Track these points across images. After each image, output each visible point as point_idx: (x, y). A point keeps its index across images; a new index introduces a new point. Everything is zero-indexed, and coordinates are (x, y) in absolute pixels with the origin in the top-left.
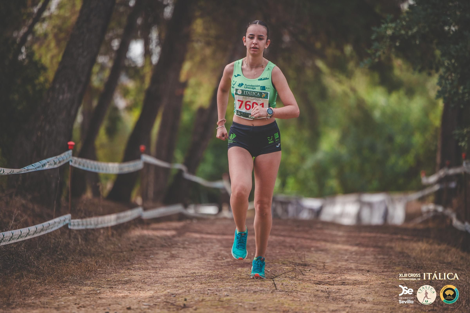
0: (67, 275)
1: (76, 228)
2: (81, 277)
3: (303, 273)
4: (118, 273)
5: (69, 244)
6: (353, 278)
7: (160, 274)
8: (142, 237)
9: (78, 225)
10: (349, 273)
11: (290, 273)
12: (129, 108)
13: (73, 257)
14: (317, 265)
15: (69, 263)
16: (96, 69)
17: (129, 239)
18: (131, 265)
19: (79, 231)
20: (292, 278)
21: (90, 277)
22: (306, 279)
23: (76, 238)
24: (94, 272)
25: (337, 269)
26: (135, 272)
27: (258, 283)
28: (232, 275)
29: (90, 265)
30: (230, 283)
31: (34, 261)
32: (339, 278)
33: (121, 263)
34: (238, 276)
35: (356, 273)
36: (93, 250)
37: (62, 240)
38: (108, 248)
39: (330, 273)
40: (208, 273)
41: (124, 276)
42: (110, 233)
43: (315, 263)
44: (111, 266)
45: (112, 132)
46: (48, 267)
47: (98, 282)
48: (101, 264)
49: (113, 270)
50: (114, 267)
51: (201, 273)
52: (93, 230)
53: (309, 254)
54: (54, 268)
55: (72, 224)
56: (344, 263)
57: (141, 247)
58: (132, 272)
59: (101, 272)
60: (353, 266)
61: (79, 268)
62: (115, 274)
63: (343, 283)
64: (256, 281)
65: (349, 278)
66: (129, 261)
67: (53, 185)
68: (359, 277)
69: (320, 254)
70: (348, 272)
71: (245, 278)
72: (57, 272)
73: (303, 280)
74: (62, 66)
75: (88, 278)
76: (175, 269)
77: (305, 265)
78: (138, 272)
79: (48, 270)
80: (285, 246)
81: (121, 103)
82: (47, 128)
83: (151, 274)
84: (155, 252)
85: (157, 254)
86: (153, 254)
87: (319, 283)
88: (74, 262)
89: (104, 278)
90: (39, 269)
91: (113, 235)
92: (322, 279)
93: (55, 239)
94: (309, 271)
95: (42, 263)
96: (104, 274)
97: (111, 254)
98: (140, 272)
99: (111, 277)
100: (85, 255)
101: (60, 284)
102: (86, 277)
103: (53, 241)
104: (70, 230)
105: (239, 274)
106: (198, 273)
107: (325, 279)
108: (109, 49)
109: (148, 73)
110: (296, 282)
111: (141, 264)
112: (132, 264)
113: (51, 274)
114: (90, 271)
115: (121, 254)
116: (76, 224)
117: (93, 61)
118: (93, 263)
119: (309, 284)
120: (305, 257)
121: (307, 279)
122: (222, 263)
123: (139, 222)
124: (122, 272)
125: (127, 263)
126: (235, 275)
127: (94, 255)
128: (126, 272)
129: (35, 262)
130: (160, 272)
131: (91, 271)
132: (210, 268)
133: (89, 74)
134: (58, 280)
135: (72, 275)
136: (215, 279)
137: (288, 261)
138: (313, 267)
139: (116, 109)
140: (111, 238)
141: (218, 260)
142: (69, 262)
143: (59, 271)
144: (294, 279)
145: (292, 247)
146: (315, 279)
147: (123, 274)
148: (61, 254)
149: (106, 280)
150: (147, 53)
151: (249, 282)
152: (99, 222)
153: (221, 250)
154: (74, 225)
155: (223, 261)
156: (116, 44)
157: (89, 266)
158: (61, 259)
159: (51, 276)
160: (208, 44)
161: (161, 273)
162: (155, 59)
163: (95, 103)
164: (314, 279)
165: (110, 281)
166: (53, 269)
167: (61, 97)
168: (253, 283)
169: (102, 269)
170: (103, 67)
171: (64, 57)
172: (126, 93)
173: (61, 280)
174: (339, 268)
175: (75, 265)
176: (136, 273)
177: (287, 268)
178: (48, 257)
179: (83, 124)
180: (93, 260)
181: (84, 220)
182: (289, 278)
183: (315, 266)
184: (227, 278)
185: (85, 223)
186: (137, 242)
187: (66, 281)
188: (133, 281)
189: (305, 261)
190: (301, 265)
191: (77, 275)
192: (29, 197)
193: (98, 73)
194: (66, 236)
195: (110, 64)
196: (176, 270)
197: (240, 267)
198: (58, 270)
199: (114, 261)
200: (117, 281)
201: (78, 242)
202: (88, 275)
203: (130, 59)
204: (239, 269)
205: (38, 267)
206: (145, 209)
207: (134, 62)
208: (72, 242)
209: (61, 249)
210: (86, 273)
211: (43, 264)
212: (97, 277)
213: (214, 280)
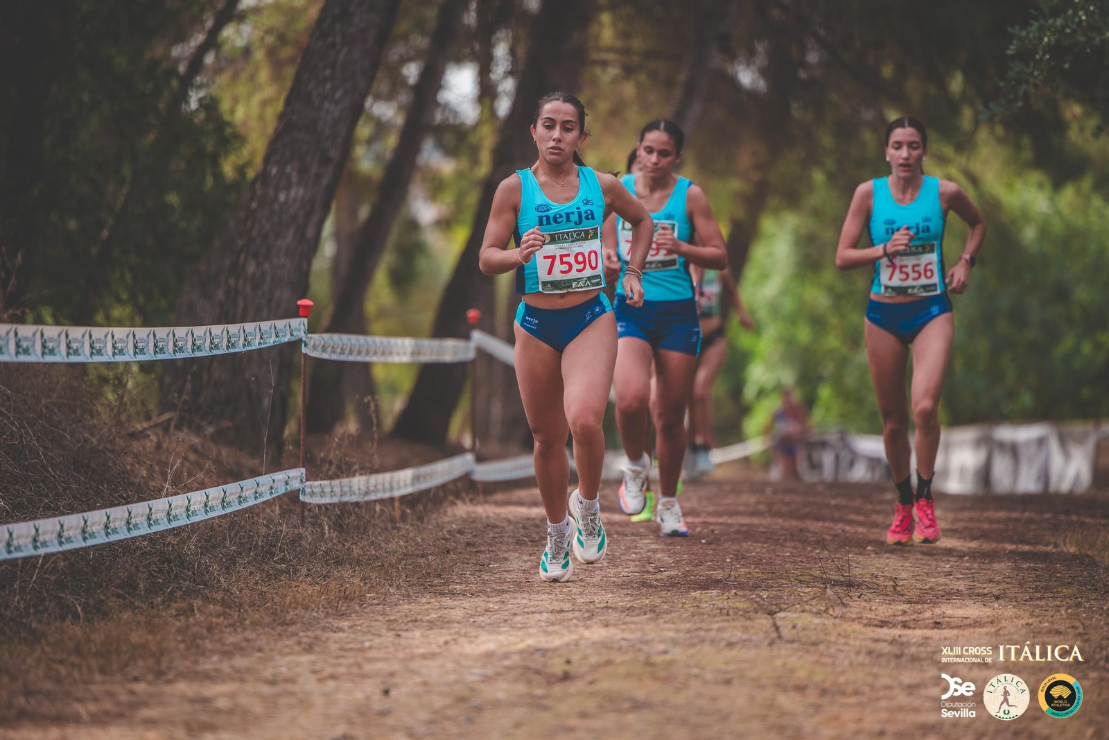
0: (296, 608)
1: (316, 500)
2: (327, 613)
3: (845, 602)
4: (413, 604)
5: (300, 537)
6: (961, 613)
7: (511, 606)
8: (471, 521)
9: (323, 493)
10: (951, 601)
11: (814, 602)
12: (445, 224)
13: (311, 567)
14: (879, 585)
15: (301, 582)
16: (364, 130)
17: (440, 527)
18: (444, 584)
19: (326, 508)
20: (818, 613)
21: (348, 612)
22: (851, 615)
23: (317, 524)
24: (358, 602)
25: (927, 593)
26: (454, 600)
27: (737, 624)
28: (680, 606)
29: (348, 585)
30: (674, 623)
31: (219, 576)
32: (928, 614)
33: (421, 580)
34: (692, 609)
35: (968, 602)
36: (357, 551)
37: (284, 528)
38: (392, 546)
39: (910, 602)
40: (622, 602)
41: (427, 610)
42: (397, 514)
43: (875, 580)
44: (398, 587)
45: (403, 279)
46: (253, 590)
47: (366, 624)
48: (374, 584)
49: (403, 596)
50: (406, 590)
51: (607, 602)
52: (357, 504)
53: (861, 558)
54: (265, 592)
55: (308, 490)
56: (942, 580)
57: (468, 544)
58: (447, 601)
59: (374, 601)
60: (962, 586)
61: (323, 593)
62: (406, 606)
63: (937, 625)
64: (733, 620)
65: (951, 613)
66: (439, 576)
67: (266, 402)
68: (973, 611)
69: (888, 558)
70: (950, 599)
71: (707, 614)
72: (273, 600)
73: (842, 617)
74: (286, 124)
75: (343, 614)
76: (548, 593)
77: (850, 585)
78: (461, 600)
79: (251, 596)
80: (805, 542)
81: (426, 211)
82: (251, 268)
83: (491, 606)
84: (502, 555)
85: (506, 559)
86: (496, 560)
87: (883, 624)
88: (313, 579)
89: (382, 614)
90: (232, 594)
91: (403, 518)
92: (887, 614)
93: (267, 526)
94: (859, 597)
95: (238, 581)
96: (382, 606)
97: (399, 561)
98: (464, 602)
99: (399, 612)
100: (339, 562)
101: (279, 629)
102: (340, 611)
103: (265, 530)
104: (304, 504)
105: (695, 605)
106: (600, 603)
107: (895, 616)
108: (398, 82)
109: (487, 139)
110: (826, 622)
111: (467, 583)
112: (447, 583)
113: (259, 607)
114: (349, 597)
115: (422, 561)
116: (316, 490)
117: (357, 111)
118: (357, 581)
119: (857, 627)
120: (850, 565)
121: (853, 616)
122: (656, 580)
123: (466, 487)
124: (424, 600)
125: (437, 581)
126: (687, 606)
127: (359, 562)
128: (433, 600)
129: (222, 579)
130: (512, 601)
131: (352, 600)
132: (629, 593)
133: (348, 143)
134: (274, 620)
135: (307, 609)
136: (638, 615)
137: (811, 575)
138: (868, 588)
139: (413, 225)
140: (399, 525)
141: (648, 572)
142: (300, 579)
143: (277, 599)
144: (824, 615)
145: (821, 543)
146: (873, 617)
147: (428, 606)
148: (283, 560)
149: (387, 618)
150: (487, 92)
151: (717, 622)
152: (372, 488)
153: (655, 551)
154: (312, 494)
155: (659, 576)
156: (412, 72)
157: (347, 588)
158: (282, 572)
159: (257, 610)
160: (628, 71)
161: (513, 604)
162: (503, 106)
163: (364, 212)
164: (869, 616)
165: (395, 620)
166: (262, 594)
167: (282, 197)
168: (726, 624)
169: (377, 593)
170: (381, 127)
171: (288, 102)
172: (436, 188)
173: (280, 619)
174: (930, 592)
175: (315, 586)
176: (455, 602)
177: (807, 590)
178: (252, 569)
179: (336, 260)
180: (356, 573)
181: (336, 482)
182: (813, 613)
183: (875, 586)
184: (668, 612)
185: (337, 490)
186: (460, 532)
187: (293, 623)
188: (448, 622)
189: (849, 576)
190: (842, 584)
191: (318, 609)
192: (210, 430)
193: (370, 141)
194: (295, 519)
195: (400, 120)
196: (550, 597)
197: (699, 589)
198: (274, 596)
199: (406, 576)
200: (412, 621)
201: (323, 534)
202: (343, 609)
203: (446, 106)
204: (697, 594)
205: (228, 591)
206: (480, 459)
207: (455, 113)
208: (308, 533)
209: (281, 550)
210: (341, 602)
211: (241, 584)
212: (365, 613)
213: (635, 619)
